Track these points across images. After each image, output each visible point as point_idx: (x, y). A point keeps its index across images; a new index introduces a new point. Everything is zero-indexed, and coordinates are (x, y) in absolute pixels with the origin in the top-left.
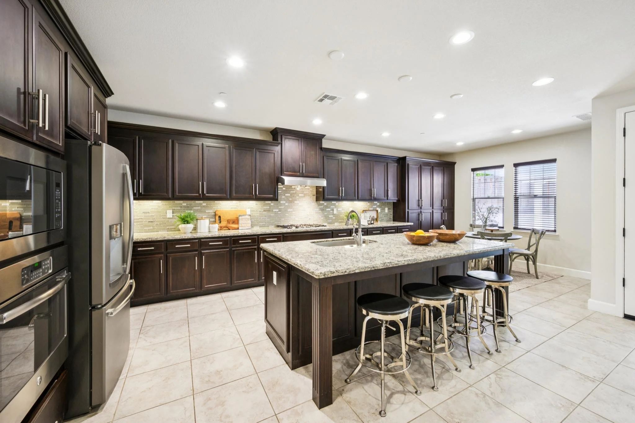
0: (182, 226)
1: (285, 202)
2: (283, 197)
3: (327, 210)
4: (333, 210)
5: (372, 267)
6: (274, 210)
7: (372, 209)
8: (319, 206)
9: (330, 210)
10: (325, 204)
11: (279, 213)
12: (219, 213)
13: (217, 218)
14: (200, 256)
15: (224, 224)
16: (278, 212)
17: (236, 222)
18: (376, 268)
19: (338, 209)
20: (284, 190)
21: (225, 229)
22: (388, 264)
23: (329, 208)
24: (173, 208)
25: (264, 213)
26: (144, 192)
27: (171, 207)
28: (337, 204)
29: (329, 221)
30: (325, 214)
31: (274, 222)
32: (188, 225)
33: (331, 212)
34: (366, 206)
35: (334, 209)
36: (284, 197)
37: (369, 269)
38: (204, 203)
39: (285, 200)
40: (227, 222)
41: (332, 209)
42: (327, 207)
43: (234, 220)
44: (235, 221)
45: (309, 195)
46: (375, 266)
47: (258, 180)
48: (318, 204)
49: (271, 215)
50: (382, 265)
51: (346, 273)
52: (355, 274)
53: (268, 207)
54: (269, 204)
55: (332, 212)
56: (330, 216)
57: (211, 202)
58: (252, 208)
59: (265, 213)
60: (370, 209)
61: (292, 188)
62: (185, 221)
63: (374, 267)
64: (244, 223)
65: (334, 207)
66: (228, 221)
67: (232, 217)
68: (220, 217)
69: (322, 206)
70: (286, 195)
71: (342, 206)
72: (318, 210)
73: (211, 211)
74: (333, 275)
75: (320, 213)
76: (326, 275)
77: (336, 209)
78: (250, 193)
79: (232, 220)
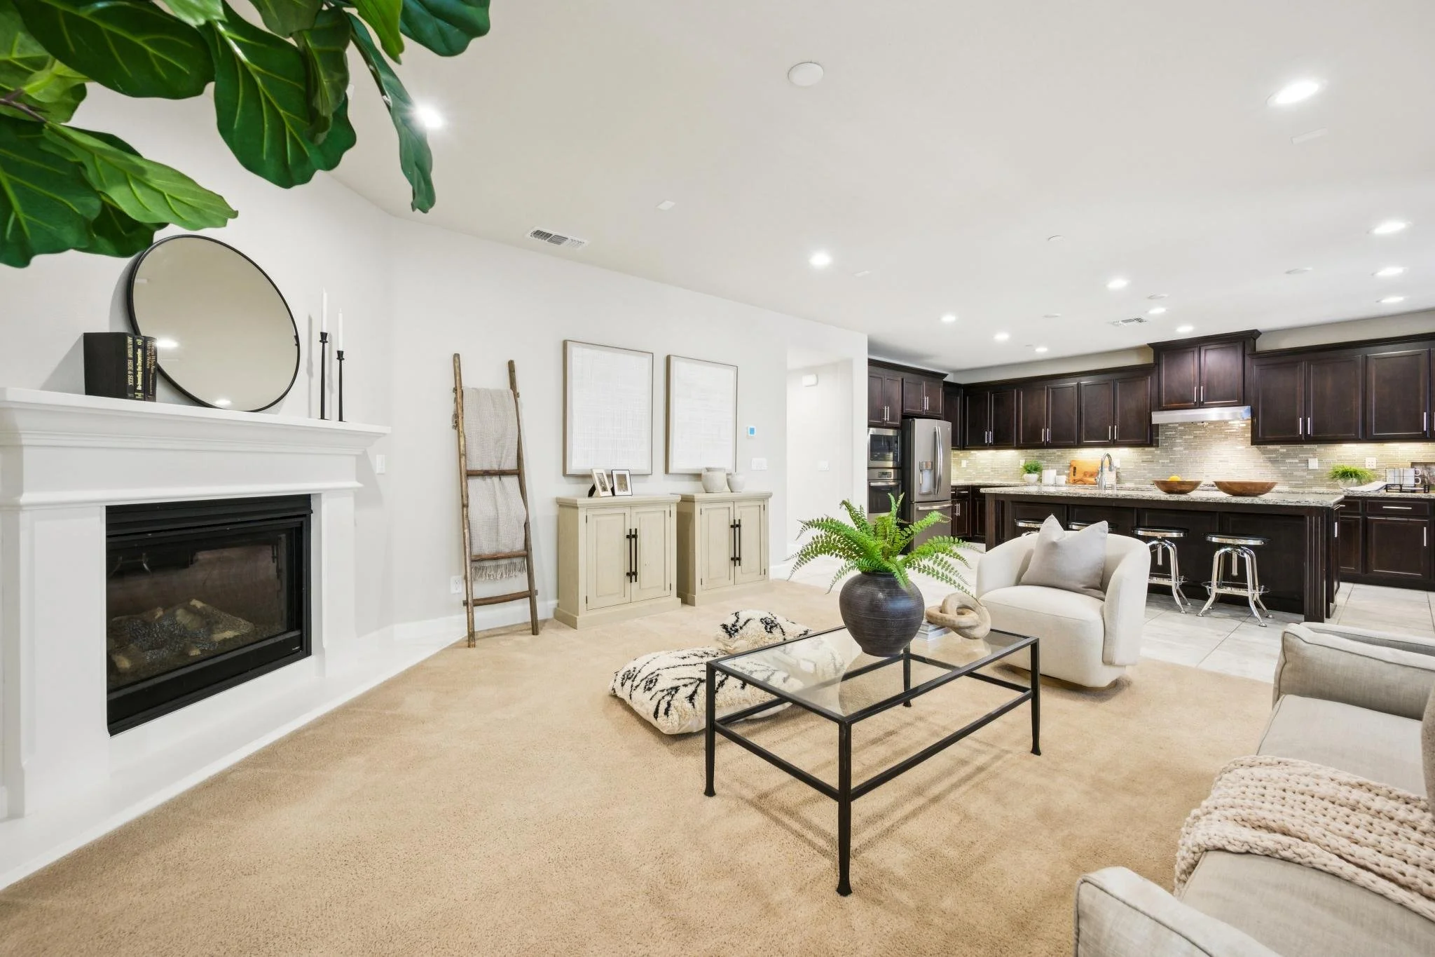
0: (1026, 475)
2: (1178, 441)
3: (1288, 461)
4: (1307, 461)
6: (1160, 461)
8: (1261, 454)
9: (1297, 461)
10: (1284, 450)
11: (1170, 465)
12: (1075, 464)
13: (1072, 469)
15: (1078, 476)
17: (1095, 476)
19: (1325, 461)
20: (1181, 431)
21: (1079, 482)
23: (1295, 457)
25: (1142, 464)
26: (993, 442)
27: (1023, 457)
28: (1318, 450)
29: (1293, 482)
30: (1282, 468)
32: (1032, 477)
33: (1300, 465)
35: (1310, 460)
38: (1057, 452)
39: (1181, 446)
40: (1083, 474)
41: (1304, 459)
42: (1286, 456)
43: (1092, 473)
45: (1238, 436)
47: (1118, 421)
48: (1257, 450)
49: (1155, 468)
53: (1150, 457)
55: (1304, 465)
56: (1295, 473)
57: (1067, 451)
58: (1124, 458)
59: (1145, 464)
62: (1029, 469)
65: (1310, 455)
66: (1085, 474)
67: (1091, 468)
68: (1075, 468)
69: (1271, 454)
71: (1339, 455)
72: (1262, 460)
73: (1067, 462)
75: (1268, 466)
77: (1317, 459)
78: (1107, 438)
79: (1090, 472)
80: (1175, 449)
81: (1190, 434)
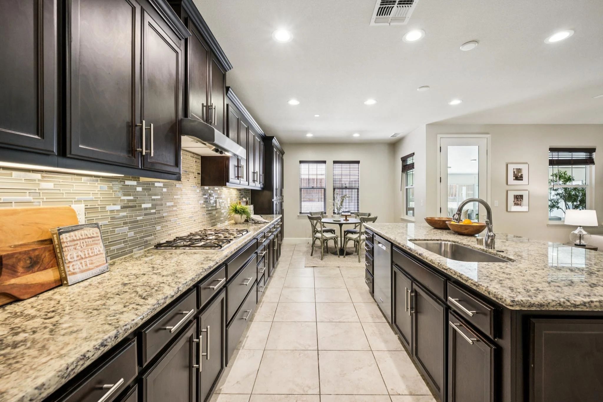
6: (143, 206)
8: (203, 195)
9: (213, 201)
10: (209, 191)
11: (152, 211)
16: (150, 209)
17: (46, 260)
19: (220, 201)
23: (213, 198)
25: (121, 214)
28: (219, 191)
29: (213, 221)
30: (209, 209)
42: (210, 196)
45: (194, 172)
48: (202, 191)
49: (138, 218)
56: (213, 213)
58: (90, 200)
59: (125, 213)
64: (83, 256)
65: (217, 196)
67: (27, 243)
69: (206, 195)
71: (223, 196)
72: (203, 202)
75: (205, 207)
79: (26, 253)
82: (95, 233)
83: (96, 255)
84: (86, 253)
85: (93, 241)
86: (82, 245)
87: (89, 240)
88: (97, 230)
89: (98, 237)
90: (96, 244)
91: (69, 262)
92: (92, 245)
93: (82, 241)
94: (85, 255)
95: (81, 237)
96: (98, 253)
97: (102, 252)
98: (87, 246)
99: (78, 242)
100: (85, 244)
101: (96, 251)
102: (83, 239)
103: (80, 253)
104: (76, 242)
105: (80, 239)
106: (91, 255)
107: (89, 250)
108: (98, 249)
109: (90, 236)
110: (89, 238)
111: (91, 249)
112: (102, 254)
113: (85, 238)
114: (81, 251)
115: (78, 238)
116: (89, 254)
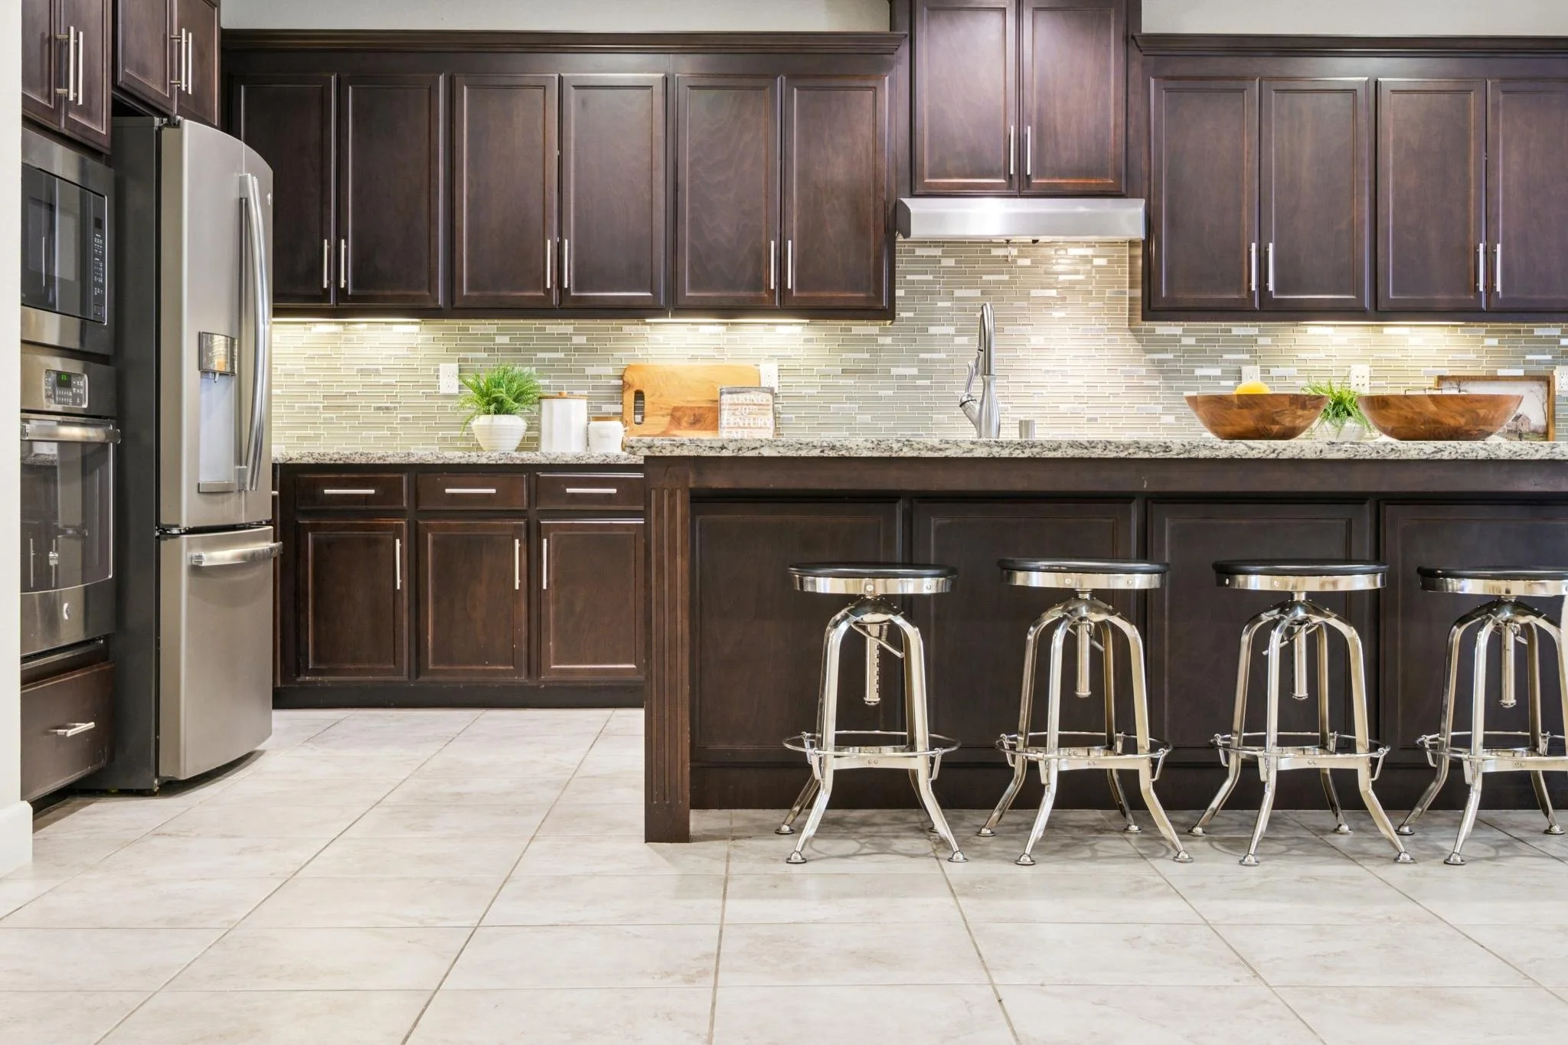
1: (951, 330)
2: (940, 304)
3: (1198, 372)
4: (1240, 372)
5: (825, 444)
6: (895, 371)
7: (1520, 372)
8: (1148, 352)
9: (1217, 372)
10: (1189, 341)
11: (919, 382)
12: (636, 380)
13: (629, 397)
14: (532, 538)
15: (654, 426)
16: (915, 377)
17: (708, 421)
18: (844, 453)
19: (1274, 372)
20: (949, 271)
22: (896, 446)
23: (1214, 362)
24: (462, 355)
25: (841, 382)
26: (354, 286)
27: (452, 350)
28: (1261, 341)
31: (894, 429)
32: (503, 420)
34: (1473, 356)
36: (948, 304)
37: (816, 453)
39: (950, 321)
40: (668, 419)
41: (1234, 367)
42: (1195, 355)
43: (697, 412)
44: (701, 415)
45: (1090, 293)
46: (838, 444)
47: (794, 224)
48: (1140, 341)
49: (882, 393)
50: (870, 445)
51: (725, 453)
52: (762, 460)
53: (867, 356)
54: (871, 339)
57: (610, 330)
58: (789, 358)
59: (851, 382)
60: (1501, 372)
61: (996, 260)
62: (494, 401)
63: (833, 448)
64: (742, 425)
65: (1247, 357)
66: (676, 416)
67: (697, 400)
68: (639, 395)
69: (1166, 351)
70: (958, 293)
71: (1303, 356)
72: (1143, 371)
73: (606, 371)
74: (677, 452)
75: (1157, 388)
76: (654, 449)
77: (1258, 368)
78: (760, 282)
79: (692, 408)
80: (932, 330)
81: (970, 285)
82: (764, 400)
83: (760, 428)
84: (747, 422)
85: (759, 410)
86: (743, 411)
87: (755, 407)
88: (769, 397)
89: (768, 405)
90: (764, 414)
91: (724, 428)
92: (756, 414)
93: (744, 407)
94: (744, 424)
95: (744, 402)
96: (763, 426)
97: (768, 425)
98: (750, 414)
99: (739, 407)
100: (747, 411)
101: (760, 423)
102: (747, 404)
103: (738, 420)
104: (738, 406)
105: (743, 404)
106: (752, 425)
107: (752, 419)
108: (763, 422)
109: (756, 402)
110: (755, 405)
111: (754, 419)
112: (769, 428)
113: (750, 404)
114: (740, 418)
115: (740, 402)
116: (749, 424)
